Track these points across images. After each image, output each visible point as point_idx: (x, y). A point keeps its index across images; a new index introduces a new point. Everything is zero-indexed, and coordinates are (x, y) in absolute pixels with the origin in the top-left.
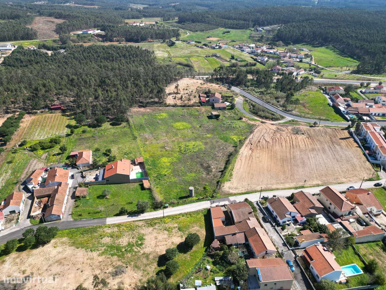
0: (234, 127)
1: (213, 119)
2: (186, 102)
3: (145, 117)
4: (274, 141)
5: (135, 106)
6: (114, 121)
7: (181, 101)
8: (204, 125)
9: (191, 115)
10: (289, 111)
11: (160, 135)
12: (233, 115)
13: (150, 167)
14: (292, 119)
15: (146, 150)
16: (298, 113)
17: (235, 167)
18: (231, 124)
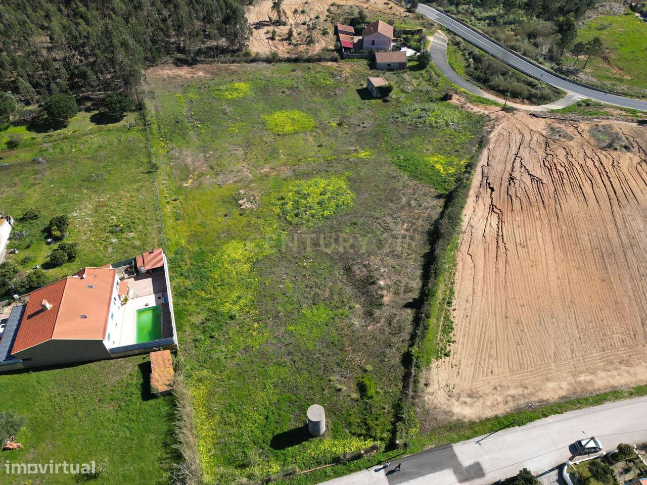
0: (431, 125)
1: (374, 98)
2: (302, 48)
3: (191, 95)
4: (556, 176)
5: (166, 63)
6: (103, 109)
7: (290, 44)
8: (350, 117)
9: (315, 86)
10: (568, 72)
11: (228, 154)
12: (425, 87)
13: (188, 283)
14: (585, 98)
15: (181, 212)
16: (595, 81)
17: (456, 288)
18: (424, 114)
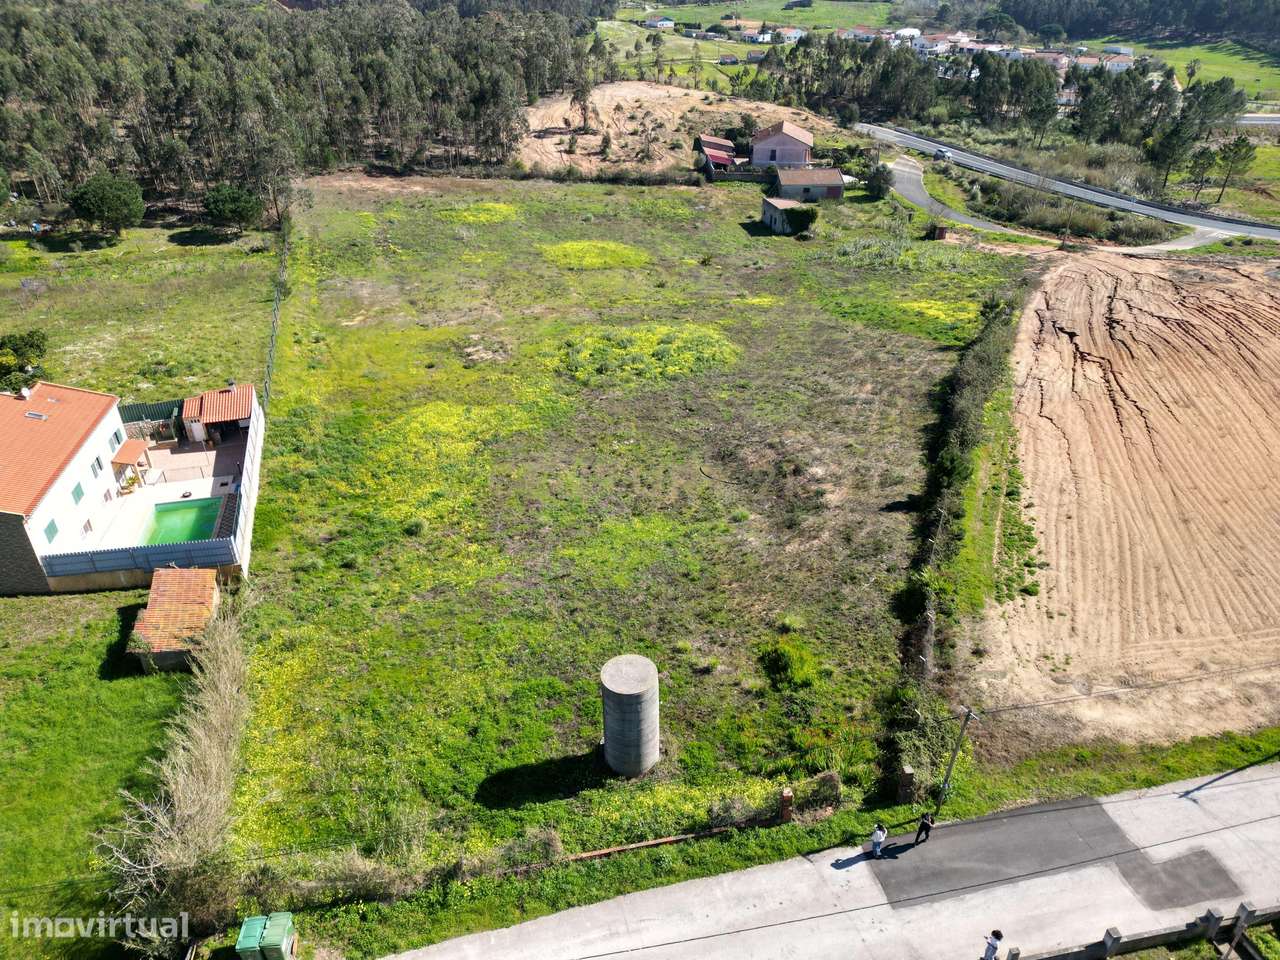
0: (905, 268)
1: (775, 234)
2: (627, 165)
3: (390, 214)
5: (349, 170)
6: (201, 227)
7: (604, 160)
8: (725, 256)
9: (651, 216)
11: (454, 287)
12: (885, 221)
13: (308, 465)
14: (1238, 235)
17: (1025, 469)
18: (889, 252)
